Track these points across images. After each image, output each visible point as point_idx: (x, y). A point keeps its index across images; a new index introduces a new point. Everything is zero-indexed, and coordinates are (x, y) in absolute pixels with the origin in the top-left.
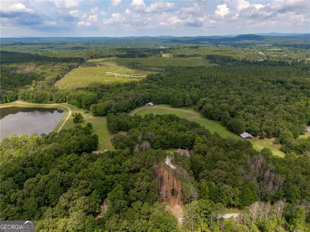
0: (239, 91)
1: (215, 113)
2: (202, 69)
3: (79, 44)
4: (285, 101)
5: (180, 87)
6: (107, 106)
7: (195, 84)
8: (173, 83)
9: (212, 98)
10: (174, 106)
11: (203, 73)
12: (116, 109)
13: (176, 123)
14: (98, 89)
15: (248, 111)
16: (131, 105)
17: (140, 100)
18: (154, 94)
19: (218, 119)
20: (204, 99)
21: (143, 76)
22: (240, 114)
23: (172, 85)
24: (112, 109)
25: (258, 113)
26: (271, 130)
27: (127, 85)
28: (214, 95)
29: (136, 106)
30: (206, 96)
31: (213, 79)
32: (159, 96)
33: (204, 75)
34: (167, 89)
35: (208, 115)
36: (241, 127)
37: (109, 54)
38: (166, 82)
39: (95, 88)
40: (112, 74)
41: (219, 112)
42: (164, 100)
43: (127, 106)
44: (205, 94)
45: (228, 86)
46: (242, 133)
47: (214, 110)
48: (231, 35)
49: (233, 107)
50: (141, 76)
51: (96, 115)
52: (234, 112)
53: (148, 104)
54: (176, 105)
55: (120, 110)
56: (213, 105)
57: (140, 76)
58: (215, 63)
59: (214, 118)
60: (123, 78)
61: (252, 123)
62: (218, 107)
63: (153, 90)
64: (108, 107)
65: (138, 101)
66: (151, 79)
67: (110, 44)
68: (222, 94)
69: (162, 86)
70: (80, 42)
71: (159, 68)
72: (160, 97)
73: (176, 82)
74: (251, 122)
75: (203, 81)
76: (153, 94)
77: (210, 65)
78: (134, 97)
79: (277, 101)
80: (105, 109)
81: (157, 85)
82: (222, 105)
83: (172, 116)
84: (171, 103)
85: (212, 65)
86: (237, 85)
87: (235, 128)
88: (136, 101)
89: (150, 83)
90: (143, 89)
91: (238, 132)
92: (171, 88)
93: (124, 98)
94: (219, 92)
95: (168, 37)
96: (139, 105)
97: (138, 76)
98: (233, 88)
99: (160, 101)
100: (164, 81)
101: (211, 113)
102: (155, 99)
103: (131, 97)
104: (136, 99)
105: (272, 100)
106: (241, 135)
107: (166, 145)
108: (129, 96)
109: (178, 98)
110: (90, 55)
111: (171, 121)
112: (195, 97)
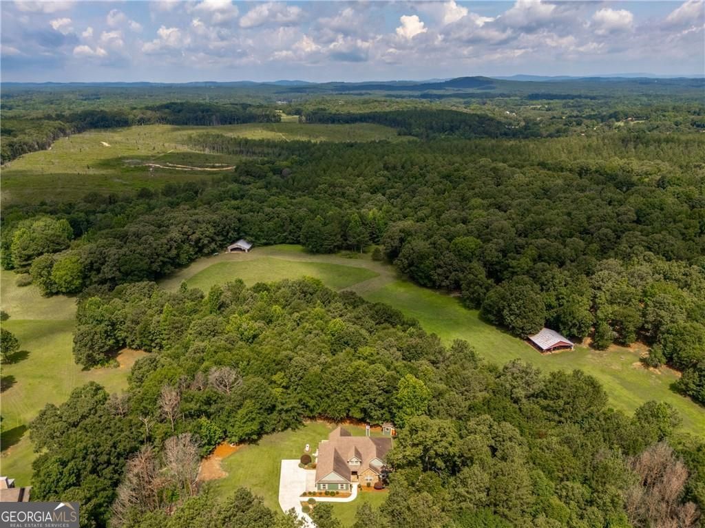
0: (495, 198)
1: (439, 266)
2: (383, 146)
3: (71, 96)
4: (634, 222)
5: (330, 192)
6: (89, 261)
7: (371, 183)
8: (309, 182)
9: (422, 220)
10: (315, 250)
11: (388, 155)
12: (119, 270)
13: (323, 310)
14: (76, 207)
15: (540, 256)
16: (174, 252)
17: (206, 236)
18: (251, 216)
19: (452, 286)
20: (402, 226)
21: (228, 166)
22: (519, 269)
23: (308, 188)
24: (105, 269)
25: (572, 261)
26: (632, 319)
27: (175, 192)
28: (425, 211)
29: (196, 253)
30: (405, 217)
31: (416, 170)
32: (269, 221)
33: (391, 160)
34: (293, 200)
35: (420, 274)
36: (531, 313)
37: (141, 116)
38: (291, 181)
39: (70, 204)
40: (139, 164)
41: (451, 265)
42: (285, 231)
43: (161, 258)
44: (401, 210)
45: (461, 186)
46: (537, 332)
47: (435, 258)
48: (434, 79)
49: (494, 246)
50: (223, 167)
51: (54, 291)
52: (498, 263)
53: (234, 246)
54: (321, 246)
55: (132, 271)
56: (431, 243)
57: (219, 167)
58: (410, 134)
59: (438, 284)
60: (171, 173)
61: (563, 298)
62: (447, 248)
63: (249, 201)
64: (92, 263)
65: (200, 239)
66: (248, 173)
67: (151, 96)
68: (450, 208)
69: (278, 190)
70: (73, 92)
71: (272, 148)
72: (271, 224)
73: (317, 179)
74: (561, 294)
75: (390, 177)
76: (248, 216)
77: (400, 140)
78: (186, 228)
79: (613, 223)
80: (81, 272)
81: (264, 190)
82: (458, 240)
83: (306, 285)
84: (304, 241)
85: (405, 139)
86: (484, 183)
87: (512, 318)
88: (194, 237)
89: (244, 183)
90: (221, 201)
91: (522, 329)
92: (305, 196)
93: (153, 232)
94: (440, 203)
95: (295, 84)
96: (206, 251)
97: (214, 167)
98: (477, 190)
99: (273, 235)
100: (283, 177)
101: (428, 267)
102: (255, 230)
103: (176, 225)
104: (194, 233)
105: (598, 221)
106: (533, 338)
107: (284, 415)
108: (172, 224)
109: (325, 224)
110: (88, 119)
111: (304, 305)
112: (374, 219)
